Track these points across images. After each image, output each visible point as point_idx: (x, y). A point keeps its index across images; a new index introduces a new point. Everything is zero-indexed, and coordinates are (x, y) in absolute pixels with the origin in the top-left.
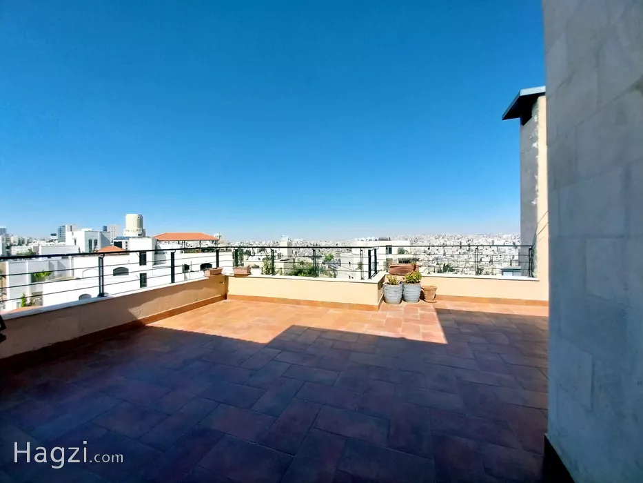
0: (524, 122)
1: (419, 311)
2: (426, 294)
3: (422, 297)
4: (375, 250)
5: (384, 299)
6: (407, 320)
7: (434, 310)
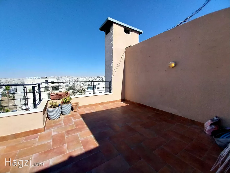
0: (107, 33)
1: (73, 120)
2: (74, 107)
3: (72, 109)
4: (39, 86)
5: (48, 117)
6: (68, 132)
7: (81, 117)
